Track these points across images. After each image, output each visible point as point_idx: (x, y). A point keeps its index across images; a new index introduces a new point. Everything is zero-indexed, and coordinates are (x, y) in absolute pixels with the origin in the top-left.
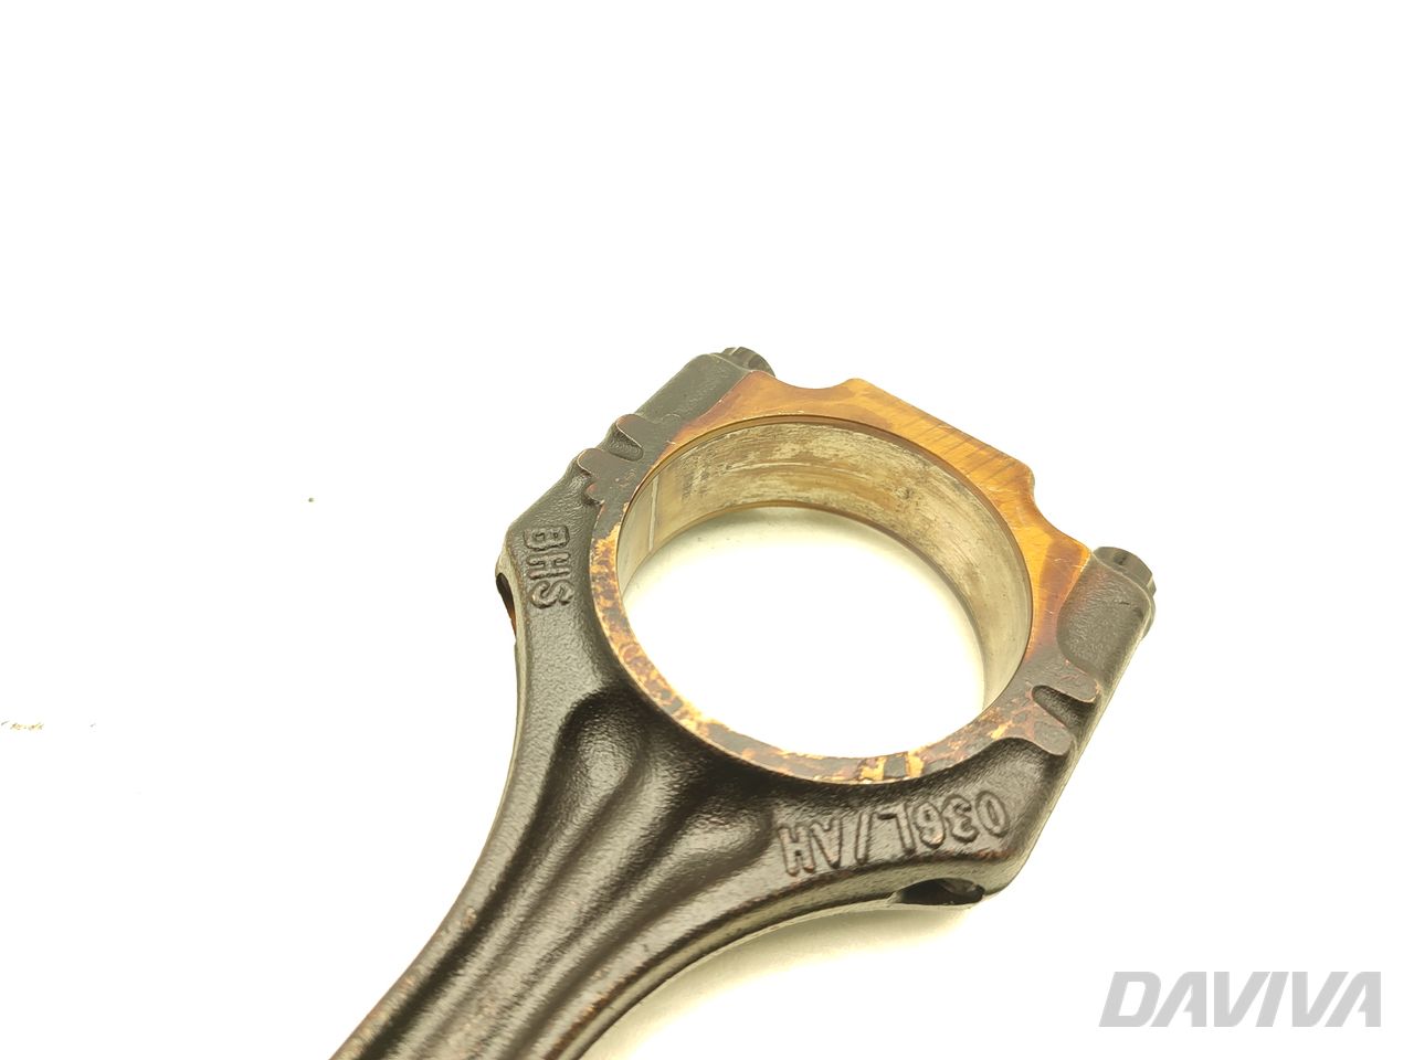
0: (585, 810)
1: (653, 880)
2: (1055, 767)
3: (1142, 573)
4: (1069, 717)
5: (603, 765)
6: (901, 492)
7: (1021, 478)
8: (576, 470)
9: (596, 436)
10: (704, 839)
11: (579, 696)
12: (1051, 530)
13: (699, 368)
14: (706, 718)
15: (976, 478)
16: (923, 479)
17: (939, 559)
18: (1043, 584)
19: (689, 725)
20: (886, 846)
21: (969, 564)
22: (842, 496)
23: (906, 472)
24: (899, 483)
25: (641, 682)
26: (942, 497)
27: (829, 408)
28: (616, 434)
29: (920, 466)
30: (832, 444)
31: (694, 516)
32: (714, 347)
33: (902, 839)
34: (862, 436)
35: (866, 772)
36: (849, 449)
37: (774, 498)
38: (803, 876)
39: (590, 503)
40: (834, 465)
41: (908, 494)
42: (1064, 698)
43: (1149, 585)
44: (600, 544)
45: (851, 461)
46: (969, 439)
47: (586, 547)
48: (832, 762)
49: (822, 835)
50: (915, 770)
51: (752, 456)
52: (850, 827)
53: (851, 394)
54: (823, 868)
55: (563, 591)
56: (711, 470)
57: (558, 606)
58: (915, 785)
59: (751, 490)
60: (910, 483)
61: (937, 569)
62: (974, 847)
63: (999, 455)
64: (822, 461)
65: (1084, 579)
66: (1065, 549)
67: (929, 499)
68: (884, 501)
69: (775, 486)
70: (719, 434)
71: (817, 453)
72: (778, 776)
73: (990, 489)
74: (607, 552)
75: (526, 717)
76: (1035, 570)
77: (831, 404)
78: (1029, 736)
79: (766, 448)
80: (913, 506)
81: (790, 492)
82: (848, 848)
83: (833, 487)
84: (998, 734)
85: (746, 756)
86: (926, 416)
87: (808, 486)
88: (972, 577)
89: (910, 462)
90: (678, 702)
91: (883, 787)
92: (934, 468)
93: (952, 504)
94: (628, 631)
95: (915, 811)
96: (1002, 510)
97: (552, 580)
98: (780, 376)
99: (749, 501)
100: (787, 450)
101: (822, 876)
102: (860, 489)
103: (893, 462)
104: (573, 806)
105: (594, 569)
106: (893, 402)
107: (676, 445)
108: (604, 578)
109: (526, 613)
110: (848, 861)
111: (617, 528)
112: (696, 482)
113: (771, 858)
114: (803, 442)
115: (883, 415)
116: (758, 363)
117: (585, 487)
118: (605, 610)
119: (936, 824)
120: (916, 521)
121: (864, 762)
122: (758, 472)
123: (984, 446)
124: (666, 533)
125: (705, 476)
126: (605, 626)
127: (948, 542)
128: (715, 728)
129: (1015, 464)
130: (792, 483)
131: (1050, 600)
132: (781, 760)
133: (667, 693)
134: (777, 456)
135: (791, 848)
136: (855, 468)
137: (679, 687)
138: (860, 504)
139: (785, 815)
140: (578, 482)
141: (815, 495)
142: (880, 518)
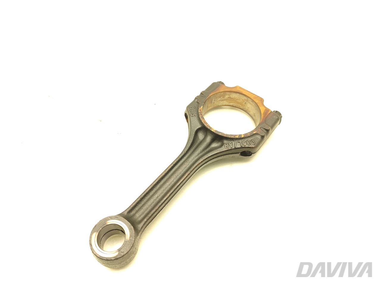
0: (199, 142)
1: (208, 150)
2: (263, 137)
3: (280, 114)
4: (266, 131)
5: (201, 136)
6: (244, 103)
7: (262, 100)
8: (196, 98)
9: (199, 94)
10: (214, 145)
11: (198, 128)
12: (265, 107)
13: (214, 84)
14: (215, 130)
15: (255, 100)
16: (247, 101)
17: (250, 114)
18: (263, 114)
19: (213, 131)
20: (238, 146)
21: (254, 114)
22: (236, 104)
23: (245, 100)
24: (244, 102)
25: (206, 125)
26: (250, 103)
27: (234, 90)
28: (201, 93)
29: (247, 99)
30: (234, 96)
31: (213, 107)
32: (216, 81)
33: (240, 145)
34: (238, 94)
35: (236, 136)
36: (236, 96)
37: (225, 104)
38: (227, 149)
39: (198, 103)
40: (234, 99)
41: (245, 103)
42: (265, 129)
43: (281, 116)
44: (200, 108)
45: (237, 98)
46: (254, 94)
47: (198, 109)
48: (232, 135)
49: (230, 145)
50: (243, 136)
51: (221, 97)
52: (234, 144)
53: (237, 88)
54: (230, 148)
55: (195, 115)
56: (215, 99)
57: (194, 116)
58: (243, 138)
59: (221, 103)
60: (246, 101)
61: (250, 115)
62: (250, 146)
63: (259, 97)
64: (232, 98)
65: (269, 114)
66: (267, 110)
67: (248, 104)
68: (242, 105)
69: (225, 103)
70: (217, 94)
71: (232, 97)
72: (224, 137)
73: (257, 101)
74: (201, 109)
75: (190, 134)
76: (262, 112)
77: (234, 89)
78: (259, 133)
79: (224, 96)
80: (246, 106)
81: (227, 104)
82: (233, 145)
83: (234, 103)
84: (254, 133)
85: (220, 134)
86: (248, 91)
87: (230, 102)
88: (255, 115)
89: (245, 98)
90: (211, 128)
91: (238, 138)
92: (249, 99)
93: (251, 104)
94: (204, 119)
95: (243, 141)
96: (258, 104)
97: (193, 113)
98: (226, 85)
99: (221, 105)
100: (227, 96)
101: (230, 149)
102: (238, 103)
103: (243, 98)
104: (197, 141)
105: (199, 111)
106: (243, 89)
107: (210, 95)
108: (200, 113)
109: (190, 117)
110: (233, 147)
111: (202, 106)
112: (213, 101)
113: (223, 147)
114: (229, 95)
115: (241, 91)
116: (223, 83)
117: (197, 101)
118: (201, 117)
119: (245, 143)
120: (247, 108)
121: (236, 135)
122: (222, 100)
123: (256, 95)
124: (209, 109)
125: (214, 100)
126: (201, 119)
127: (251, 111)
128: (216, 131)
129: (261, 98)
130: (228, 102)
131: (264, 117)
132: (224, 135)
133: (209, 127)
134: (225, 97)
135: (226, 146)
136: (237, 99)
137: (211, 126)
138: (238, 105)
139: (225, 142)
140: (196, 100)
141: (231, 104)
142: (241, 107)
